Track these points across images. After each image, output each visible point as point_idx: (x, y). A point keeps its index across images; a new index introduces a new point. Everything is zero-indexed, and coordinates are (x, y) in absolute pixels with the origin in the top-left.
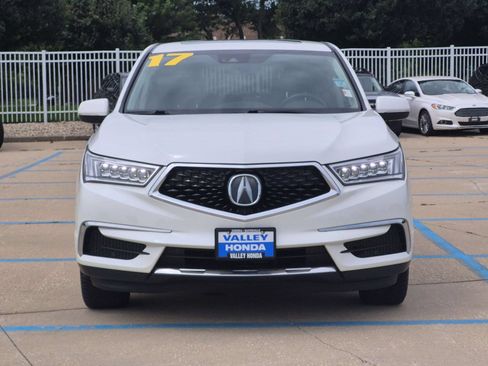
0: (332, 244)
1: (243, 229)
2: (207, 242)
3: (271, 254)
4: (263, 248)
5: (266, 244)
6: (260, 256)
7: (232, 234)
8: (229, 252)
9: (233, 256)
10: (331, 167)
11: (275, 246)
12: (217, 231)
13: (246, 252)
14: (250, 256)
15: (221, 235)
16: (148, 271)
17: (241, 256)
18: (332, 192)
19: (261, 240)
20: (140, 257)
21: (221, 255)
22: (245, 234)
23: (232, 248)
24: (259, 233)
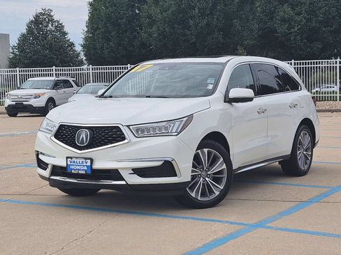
0: (123, 169)
1: (77, 158)
2: (63, 164)
3: (89, 172)
4: (86, 168)
5: (87, 166)
6: (84, 172)
7: (73, 160)
8: (72, 169)
9: (73, 171)
10: (131, 127)
11: (91, 168)
12: (67, 158)
13: (79, 170)
14: (80, 172)
15: (69, 160)
17: (76, 172)
18: (126, 141)
19: (85, 164)
21: (69, 171)
22: (78, 160)
23: (73, 167)
24: (84, 160)
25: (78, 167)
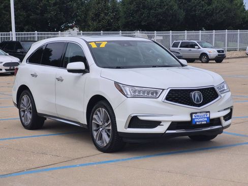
1: (201, 112)
2: (188, 119)
3: (208, 122)
4: (206, 119)
5: (207, 118)
6: (205, 122)
7: (197, 115)
9: (197, 123)
11: (210, 118)
12: (191, 115)
13: (201, 121)
14: (203, 123)
15: (193, 115)
16: (163, 132)
17: (200, 123)
18: (219, 97)
19: (206, 116)
20: (159, 127)
21: (194, 123)
22: (201, 114)
23: (197, 120)
24: (205, 114)
25: (201, 120)
